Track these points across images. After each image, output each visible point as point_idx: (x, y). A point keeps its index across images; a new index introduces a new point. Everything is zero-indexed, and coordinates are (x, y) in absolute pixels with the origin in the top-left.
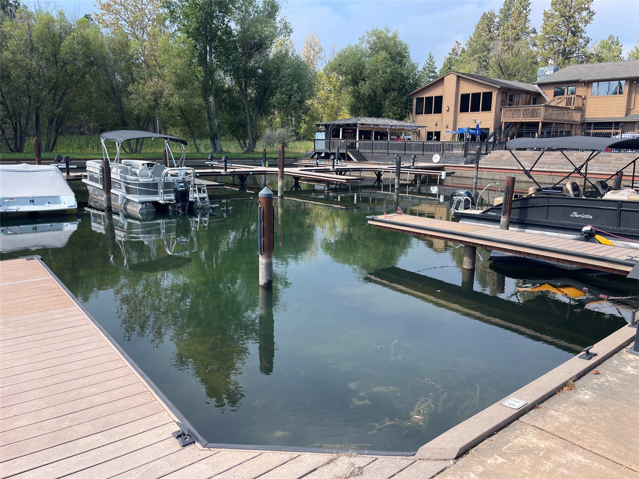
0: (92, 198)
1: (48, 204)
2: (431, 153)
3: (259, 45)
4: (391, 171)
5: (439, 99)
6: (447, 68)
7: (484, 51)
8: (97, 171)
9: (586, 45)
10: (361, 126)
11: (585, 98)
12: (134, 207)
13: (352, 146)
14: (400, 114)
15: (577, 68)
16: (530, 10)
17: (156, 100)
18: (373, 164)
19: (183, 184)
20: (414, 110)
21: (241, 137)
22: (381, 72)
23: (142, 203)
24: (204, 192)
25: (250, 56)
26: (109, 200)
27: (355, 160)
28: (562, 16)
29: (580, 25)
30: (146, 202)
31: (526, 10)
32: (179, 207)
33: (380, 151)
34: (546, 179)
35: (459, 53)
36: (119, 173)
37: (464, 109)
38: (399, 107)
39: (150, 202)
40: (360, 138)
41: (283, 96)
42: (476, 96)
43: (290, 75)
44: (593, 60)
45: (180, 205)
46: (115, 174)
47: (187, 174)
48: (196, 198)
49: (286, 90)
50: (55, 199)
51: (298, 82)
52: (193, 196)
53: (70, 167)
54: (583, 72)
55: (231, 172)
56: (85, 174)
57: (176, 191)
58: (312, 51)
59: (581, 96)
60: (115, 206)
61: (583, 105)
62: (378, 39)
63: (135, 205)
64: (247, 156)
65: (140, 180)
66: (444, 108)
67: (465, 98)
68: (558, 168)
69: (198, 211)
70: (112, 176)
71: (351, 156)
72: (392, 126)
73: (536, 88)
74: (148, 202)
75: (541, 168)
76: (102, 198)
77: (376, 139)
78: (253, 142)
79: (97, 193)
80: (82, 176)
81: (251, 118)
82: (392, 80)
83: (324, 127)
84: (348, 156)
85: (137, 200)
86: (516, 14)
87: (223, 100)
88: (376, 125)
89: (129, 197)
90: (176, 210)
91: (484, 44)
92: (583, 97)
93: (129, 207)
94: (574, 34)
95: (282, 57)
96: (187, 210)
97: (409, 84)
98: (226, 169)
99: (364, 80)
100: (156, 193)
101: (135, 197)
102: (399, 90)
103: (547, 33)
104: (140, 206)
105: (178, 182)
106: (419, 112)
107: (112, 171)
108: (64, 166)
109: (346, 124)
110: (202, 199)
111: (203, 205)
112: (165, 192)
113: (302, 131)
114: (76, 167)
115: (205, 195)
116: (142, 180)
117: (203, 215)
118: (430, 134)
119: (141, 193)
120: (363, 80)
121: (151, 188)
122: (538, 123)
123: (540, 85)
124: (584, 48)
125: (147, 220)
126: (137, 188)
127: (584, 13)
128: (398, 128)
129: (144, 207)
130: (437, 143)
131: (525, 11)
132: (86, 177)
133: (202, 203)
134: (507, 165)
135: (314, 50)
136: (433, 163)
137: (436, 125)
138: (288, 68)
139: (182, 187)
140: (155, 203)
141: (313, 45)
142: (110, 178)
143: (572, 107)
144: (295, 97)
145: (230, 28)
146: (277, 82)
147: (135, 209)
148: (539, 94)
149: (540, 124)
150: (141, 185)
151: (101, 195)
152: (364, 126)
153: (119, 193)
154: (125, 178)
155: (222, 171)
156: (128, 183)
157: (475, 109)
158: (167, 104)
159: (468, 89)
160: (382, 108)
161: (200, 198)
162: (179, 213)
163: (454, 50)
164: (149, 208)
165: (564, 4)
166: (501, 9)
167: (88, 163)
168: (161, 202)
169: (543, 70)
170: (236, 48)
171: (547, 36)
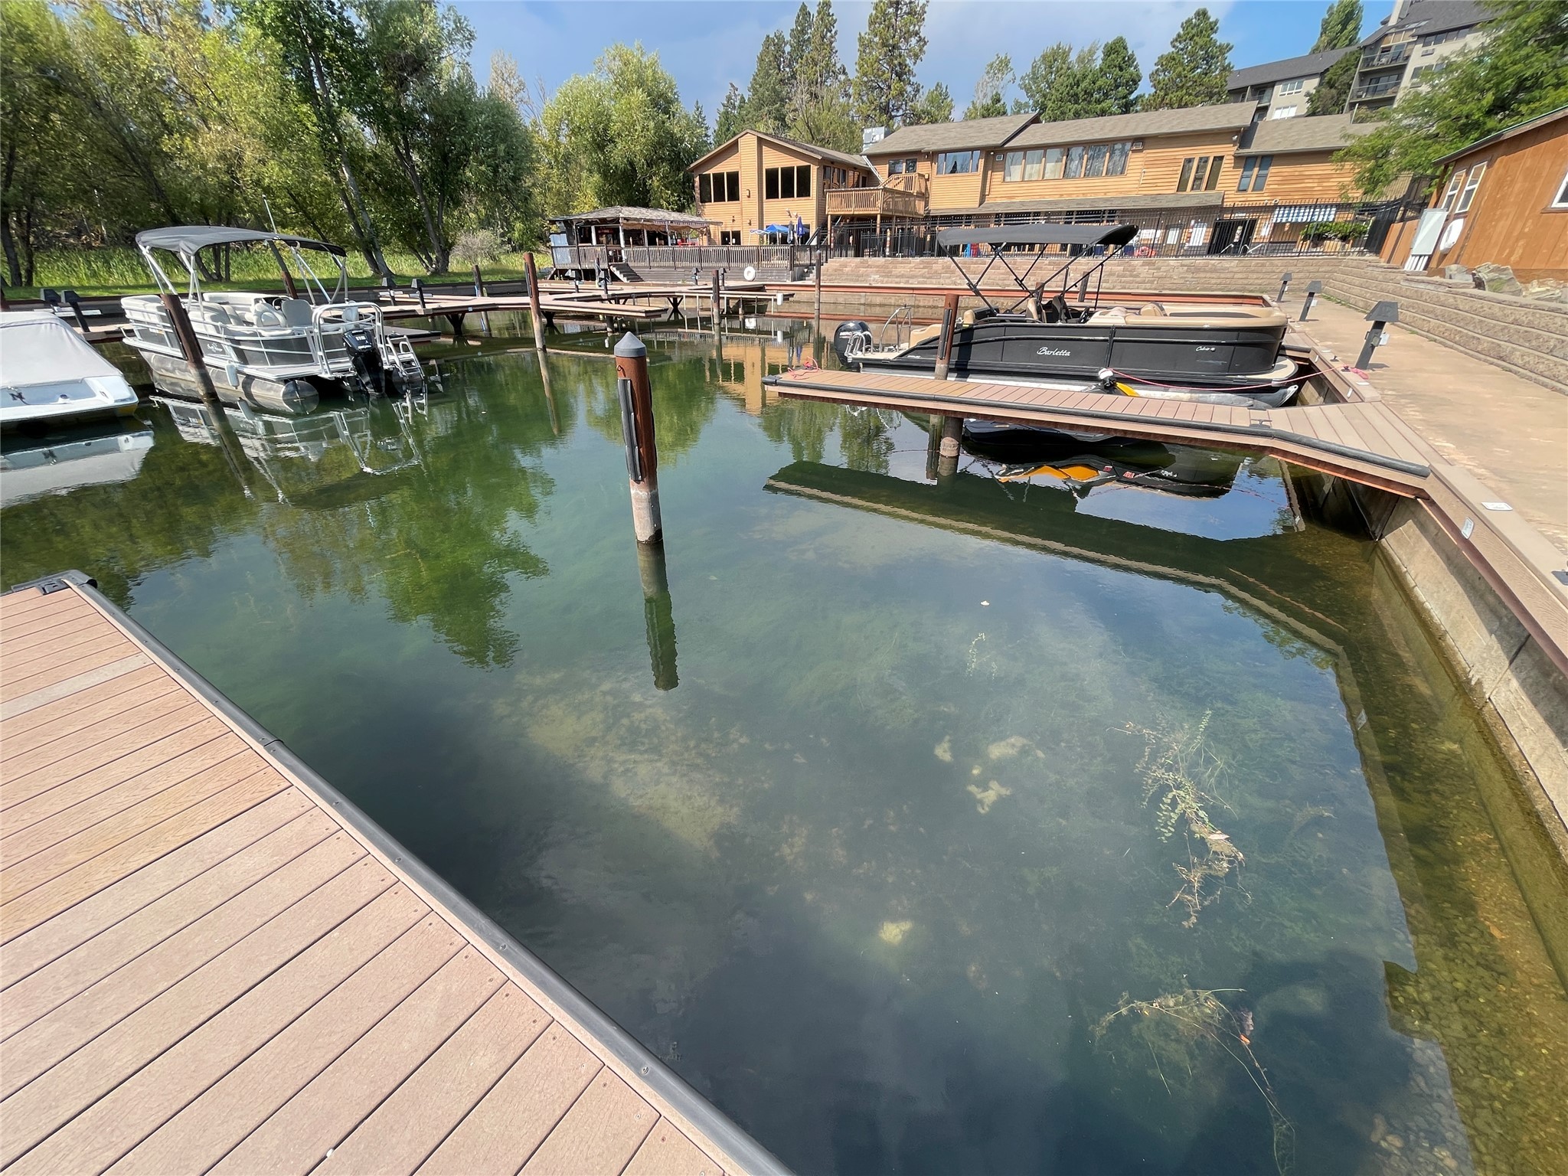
0: (162, 377)
1: (61, 400)
2: (741, 265)
3: (415, 61)
4: (697, 295)
5: (734, 178)
6: (724, 129)
7: (775, 103)
8: (155, 319)
9: (915, 95)
10: (625, 222)
11: (928, 180)
12: (269, 390)
13: (615, 258)
14: (676, 201)
15: (915, 131)
16: (836, 33)
17: (229, 171)
18: (654, 285)
19: (363, 338)
20: (697, 196)
21: (419, 245)
22: (638, 128)
23: (286, 381)
24: (406, 349)
25: (402, 85)
26: (206, 379)
27: (625, 280)
28: (884, 45)
29: (908, 61)
30: (293, 379)
31: (830, 31)
32: (367, 383)
33: (663, 264)
34: (907, 299)
35: (737, 104)
36: (208, 320)
37: (772, 194)
38: (675, 191)
39: (301, 379)
40: (627, 243)
41: (483, 168)
42: (787, 172)
43: (487, 127)
44: (925, 122)
45: (368, 379)
46: (201, 322)
47: (361, 316)
48: (393, 363)
49: (485, 156)
50: (79, 387)
51: (503, 141)
52: (390, 359)
53: (85, 313)
54: (924, 138)
55: (434, 309)
56: (127, 326)
57: (351, 351)
58: (507, 86)
59: (924, 176)
60: (222, 391)
61: (926, 189)
62: (625, 64)
63: (269, 386)
64: (438, 280)
65: (263, 333)
66: (743, 192)
67: (772, 175)
68: (919, 283)
69: (404, 388)
70: (196, 327)
71: (617, 273)
72: (672, 222)
73: (864, 161)
74: (297, 379)
75: (897, 283)
76: (189, 378)
77: (652, 243)
78: (443, 255)
79: (169, 366)
80: (121, 332)
81: (430, 212)
82: (658, 143)
83: (563, 224)
84: (612, 274)
85: (272, 377)
86: (817, 39)
87: (369, 175)
88: (648, 220)
89: (250, 370)
90: (361, 391)
91: (774, 90)
92: (926, 177)
93: (254, 390)
94: (899, 75)
95: (462, 92)
96: (384, 389)
97: (686, 150)
98: (424, 304)
99: (614, 142)
100: (309, 359)
101: (263, 370)
102: (671, 162)
103: (865, 74)
104: (282, 388)
105: (353, 334)
106: (705, 199)
107: (191, 316)
108: (70, 312)
109: (599, 219)
110: (407, 364)
111: (410, 376)
112: (329, 356)
113: (516, 235)
114: (98, 312)
115: (411, 356)
116: (267, 334)
117: (416, 394)
118: (725, 235)
119: (274, 359)
120: (612, 141)
121: (294, 349)
122: (874, 217)
123: (871, 157)
124: (912, 101)
125: (305, 415)
126: (263, 350)
127: (913, 41)
128: (681, 225)
129: (292, 388)
130: (737, 249)
131: (829, 34)
132: (130, 332)
133: (408, 371)
134: (852, 280)
135: (510, 85)
136: (746, 280)
137: (734, 220)
138: (482, 113)
139: (362, 343)
140: (313, 379)
141: (506, 75)
142: (194, 333)
143: (914, 191)
144: (504, 171)
145: (349, 23)
146: (466, 140)
147: (273, 395)
148: (869, 172)
149: (879, 217)
150: (267, 343)
151: (180, 369)
152: (630, 222)
153: (224, 364)
154: (227, 331)
155: (418, 308)
156: (238, 342)
157: (788, 193)
158: (259, 180)
159: (776, 160)
160: (648, 191)
161: (403, 363)
162: (368, 395)
163: (729, 98)
164: (302, 390)
165: (887, 23)
166: (792, 30)
167: (125, 302)
168: (327, 376)
169: (870, 133)
170: (368, 65)
171: (865, 79)
